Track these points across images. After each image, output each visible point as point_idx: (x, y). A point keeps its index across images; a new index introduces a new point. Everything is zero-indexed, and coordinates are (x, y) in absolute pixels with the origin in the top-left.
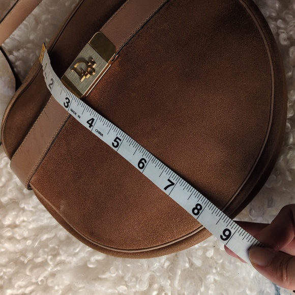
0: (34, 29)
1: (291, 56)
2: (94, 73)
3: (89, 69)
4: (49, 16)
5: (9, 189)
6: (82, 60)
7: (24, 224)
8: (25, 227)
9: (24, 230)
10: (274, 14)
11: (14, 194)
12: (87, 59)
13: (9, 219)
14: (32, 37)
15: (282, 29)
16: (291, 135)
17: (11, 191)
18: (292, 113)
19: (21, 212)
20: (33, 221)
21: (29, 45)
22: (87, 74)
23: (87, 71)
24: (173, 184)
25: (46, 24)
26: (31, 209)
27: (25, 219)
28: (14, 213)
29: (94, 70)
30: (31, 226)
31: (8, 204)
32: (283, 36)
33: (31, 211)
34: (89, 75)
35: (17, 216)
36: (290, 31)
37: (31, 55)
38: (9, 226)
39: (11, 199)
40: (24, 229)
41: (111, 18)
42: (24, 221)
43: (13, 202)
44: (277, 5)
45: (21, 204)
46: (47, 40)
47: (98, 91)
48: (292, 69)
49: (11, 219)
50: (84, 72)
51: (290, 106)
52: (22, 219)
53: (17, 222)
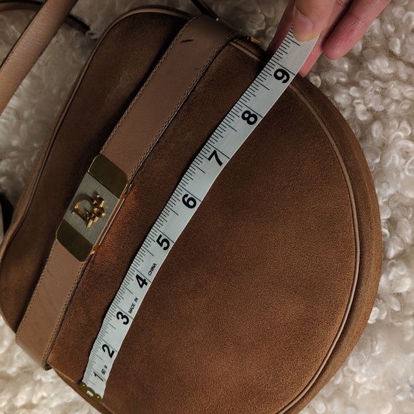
0: (16, 131)
1: (375, 136)
2: (103, 214)
3: (96, 209)
4: (33, 112)
5: (15, 356)
6: (84, 197)
7: (44, 402)
8: (45, 405)
9: (46, 411)
10: (343, 80)
11: (25, 361)
12: (91, 196)
13: (22, 398)
14: (15, 143)
15: (358, 99)
16: (392, 244)
17: (19, 357)
18: (388, 214)
19: (38, 386)
20: (56, 395)
21: (13, 153)
22: (94, 217)
23: (94, 213)
24: (215, 153)
25: (31, 122)
26: (51, 380)
27: (45, 395)
28: (28, 389)
29: (102, 210)
30: (54, 404)
31: (18, 375)
32: (360, 108)
33: (52, 383)
34: (97, 218)
35: (33, 392)
36: (370, 100)
37: (18, 167)
38: (24, 407)
39: (22, 369)
40: (45, 409)
41: (112, 134)
42: (43, 398)
43: (24, 372)
44: (346, 66)
45: (36, 376)
46: (35, 145)
47: (114, 236)
48: (380, 153)
49: (25, 397)
50: (90, 214)
51: (384, 203)
52: (40, 395)
53: (35, 401)
